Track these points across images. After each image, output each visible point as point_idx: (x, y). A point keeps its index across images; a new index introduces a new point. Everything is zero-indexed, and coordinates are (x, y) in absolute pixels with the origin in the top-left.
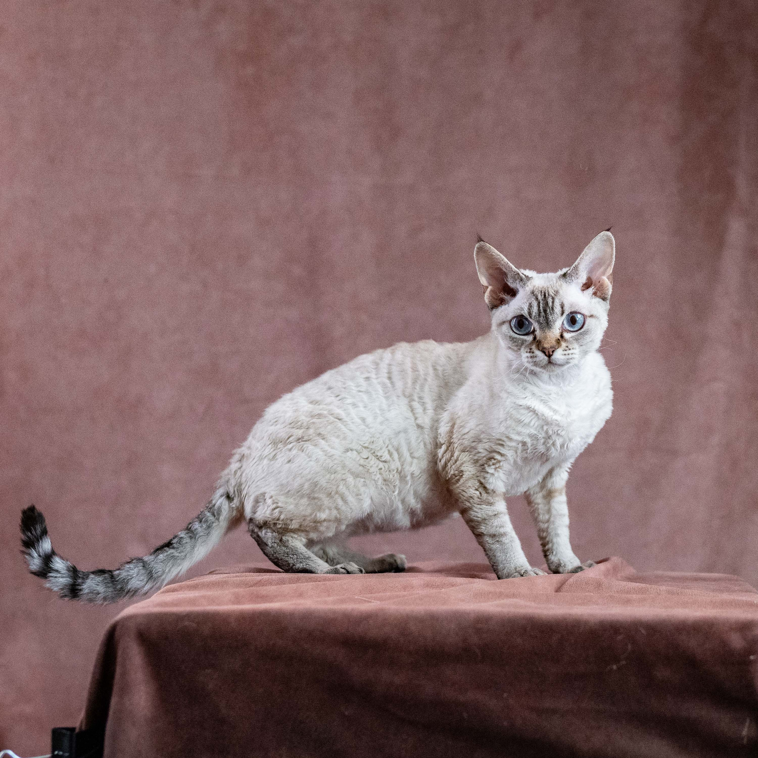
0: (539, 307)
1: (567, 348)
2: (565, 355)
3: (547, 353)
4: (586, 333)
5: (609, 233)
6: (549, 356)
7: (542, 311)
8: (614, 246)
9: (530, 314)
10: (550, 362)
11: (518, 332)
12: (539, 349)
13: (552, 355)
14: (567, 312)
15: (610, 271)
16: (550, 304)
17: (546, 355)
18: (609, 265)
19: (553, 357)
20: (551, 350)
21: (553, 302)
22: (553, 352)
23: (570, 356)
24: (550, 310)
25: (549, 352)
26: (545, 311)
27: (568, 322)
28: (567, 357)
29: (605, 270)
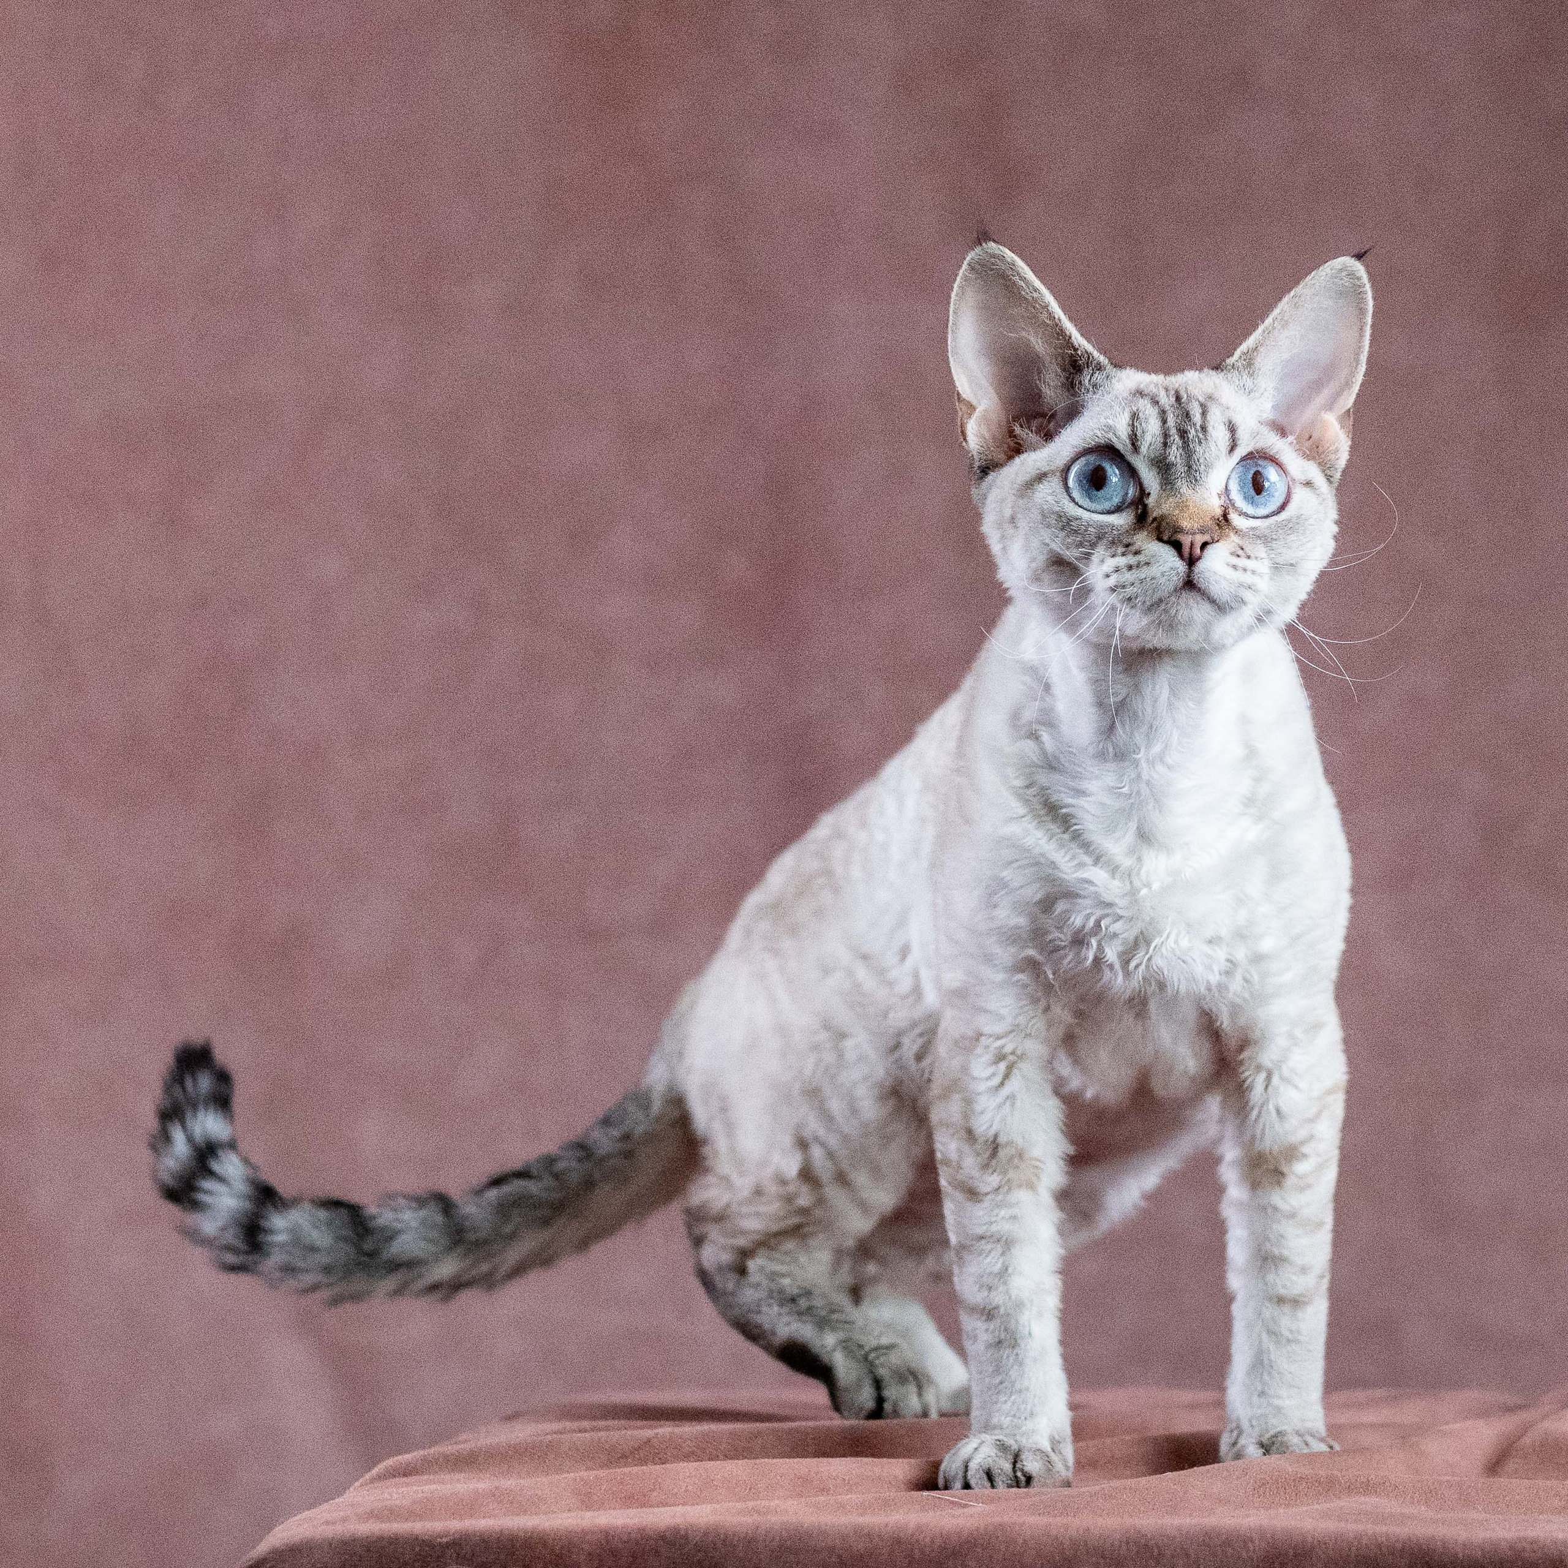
0: (1164, 421)
1: (1240, 552)
2: (1235, 567)
3: (1186, 550)
4: (1291, 527)
5: (1359, 268)
6: (1192, 562)
7: (1173, 431)
8: (1369, 320)
9: (1134, 441)
10: (1189, 584)
11: (1085, 502)
12: (1160, 539)
13: (1199, 558)
14: (1241, 451)
15: (1349, 400)
16: (1197, 418)
17: (1181, 555)
18: (1348, 384)
19: (1201, 566)
20: (1199, 539)
21: (1204, 414)
22: (1204, 545)
23: (1248, 578)
24: (1196, 431)
25: (1192, 544)
26: (1183, 433)
27: (1242, 488)
28: (1238, 576)
29: (1337, 395)
